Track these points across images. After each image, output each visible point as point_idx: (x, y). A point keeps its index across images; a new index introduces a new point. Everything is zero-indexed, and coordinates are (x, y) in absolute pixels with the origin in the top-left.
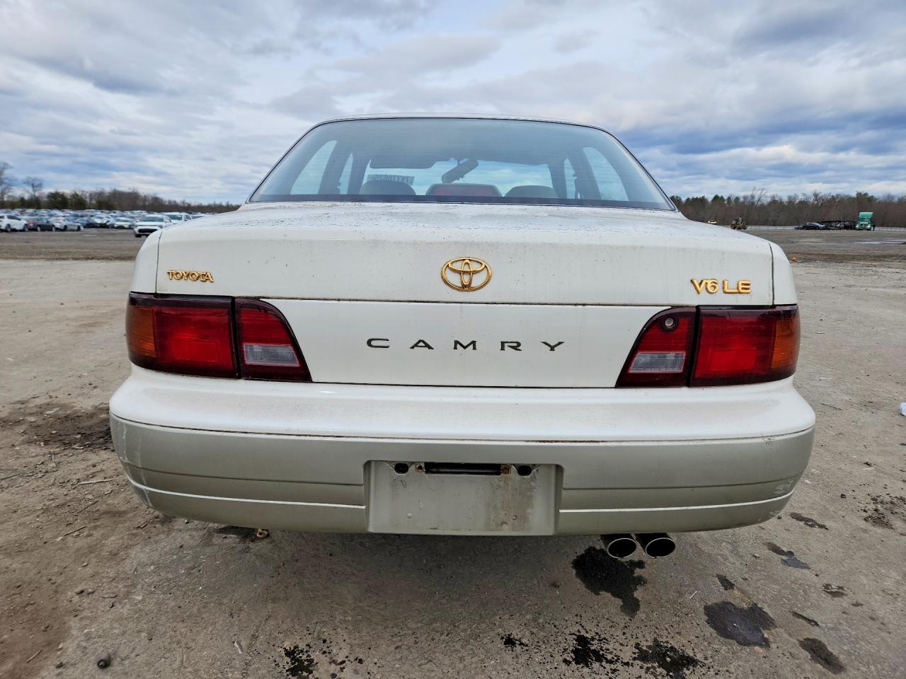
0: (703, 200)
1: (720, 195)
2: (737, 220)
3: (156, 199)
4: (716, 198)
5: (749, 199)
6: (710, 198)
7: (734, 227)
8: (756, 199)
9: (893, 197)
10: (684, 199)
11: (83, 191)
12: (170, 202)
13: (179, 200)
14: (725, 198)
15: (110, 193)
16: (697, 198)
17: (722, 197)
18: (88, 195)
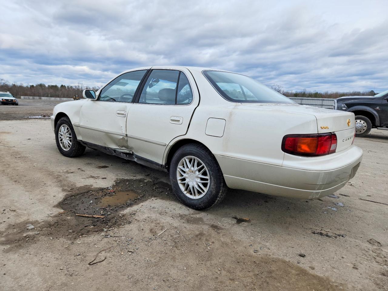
0: (56, 86)
1: (63, 85)
2: (75, 96)
4: (62, 86)
5: (77, 87)
6: (59, 86)
7: (75, 99)
8: (80, 88)
9: (128, 90)
10: (47, 86)
14: (66, 86)
16: (53, 86)
17: (65, 86)
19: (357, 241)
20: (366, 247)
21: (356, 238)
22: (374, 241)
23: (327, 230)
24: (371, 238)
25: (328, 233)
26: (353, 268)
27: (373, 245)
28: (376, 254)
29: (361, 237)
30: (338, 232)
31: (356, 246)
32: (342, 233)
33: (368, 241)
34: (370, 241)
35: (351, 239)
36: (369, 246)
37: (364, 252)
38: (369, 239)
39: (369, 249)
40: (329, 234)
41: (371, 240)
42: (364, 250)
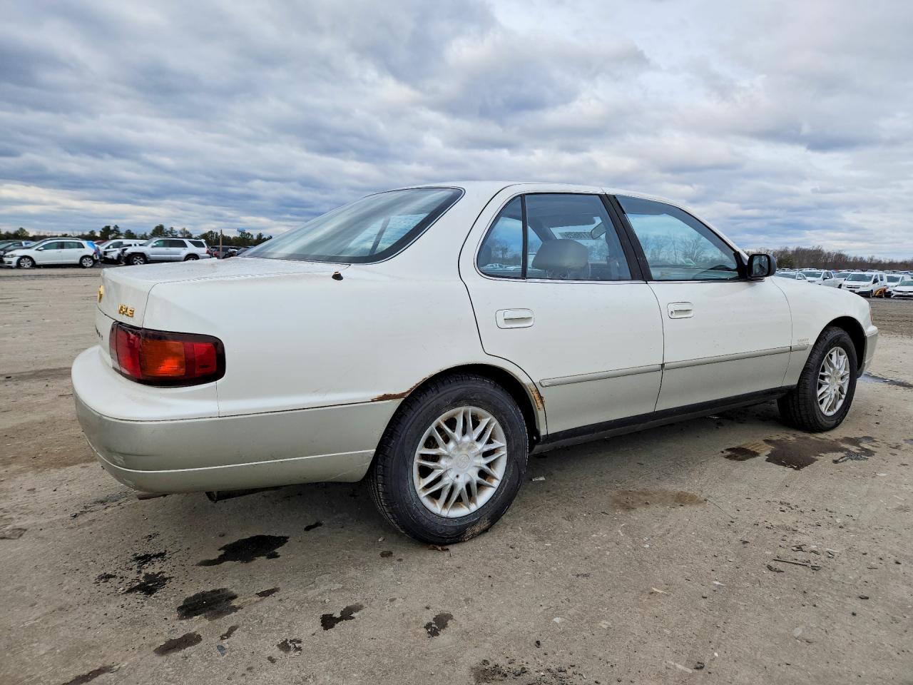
3: (840, 256)
11: (768, 250)
12: (855, 259)
13: (866, 257)
15: (793, 251)
18: (772, 253)
19: (47, 521)
20: (26, 520)
21: (52, 524)
22: (12, 537)
23: (109, 510)
24: (20, 539)
25: (105, 506)
26: (34, 489)
27: (13, 529)
28: (6, 517)
29: (41, 530)
30: (90, 516)
31: (43, 513)
32: (81, 520)
33: (25, 530)
34: (20, 532)
35: (58, 517)
36: (19, 524)
37: (27, 511)
38: (24, 536)
39: (19, 518)
40: (100, 506)
41: (21, 535)
42: (27, 514)
